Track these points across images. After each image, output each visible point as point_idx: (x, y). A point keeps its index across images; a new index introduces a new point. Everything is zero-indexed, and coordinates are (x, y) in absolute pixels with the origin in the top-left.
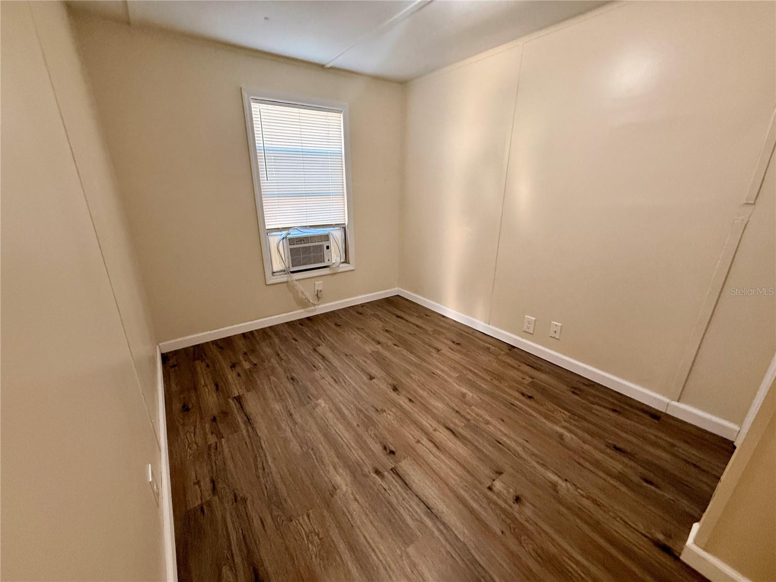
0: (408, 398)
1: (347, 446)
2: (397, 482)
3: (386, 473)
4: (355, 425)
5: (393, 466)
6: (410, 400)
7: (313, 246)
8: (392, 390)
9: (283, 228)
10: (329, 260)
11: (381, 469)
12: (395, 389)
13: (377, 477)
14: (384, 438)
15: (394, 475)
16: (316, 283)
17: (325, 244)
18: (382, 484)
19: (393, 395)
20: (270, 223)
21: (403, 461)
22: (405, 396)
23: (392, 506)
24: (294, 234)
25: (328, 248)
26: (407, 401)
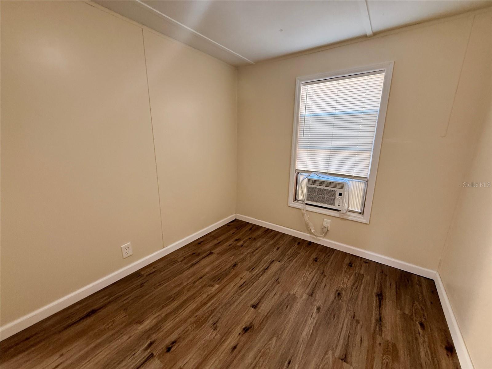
0: (237, 345)
1: (177, 316)
2: (140, 361)
3: (149, 351)
4: (197, 314)
5: (155, 355)
6: (234, 348)
7: (327, 190)
8: (244, 327)
9: (308, 171)
10: (339, 205)
11: (152, 346)
12: (246, 330)
13: (146, 345)
14: (184, 339)
15: (146, 357)
16: (324, 219)
17: (338, 191)
18: (140, 351)
19: (239, 329)
20: (300, 166)
21: (159, 361)
22: (239, 341)
23: (119, 363)
24: (313, 177)
25: (340, 194)
26: (233, 344)
